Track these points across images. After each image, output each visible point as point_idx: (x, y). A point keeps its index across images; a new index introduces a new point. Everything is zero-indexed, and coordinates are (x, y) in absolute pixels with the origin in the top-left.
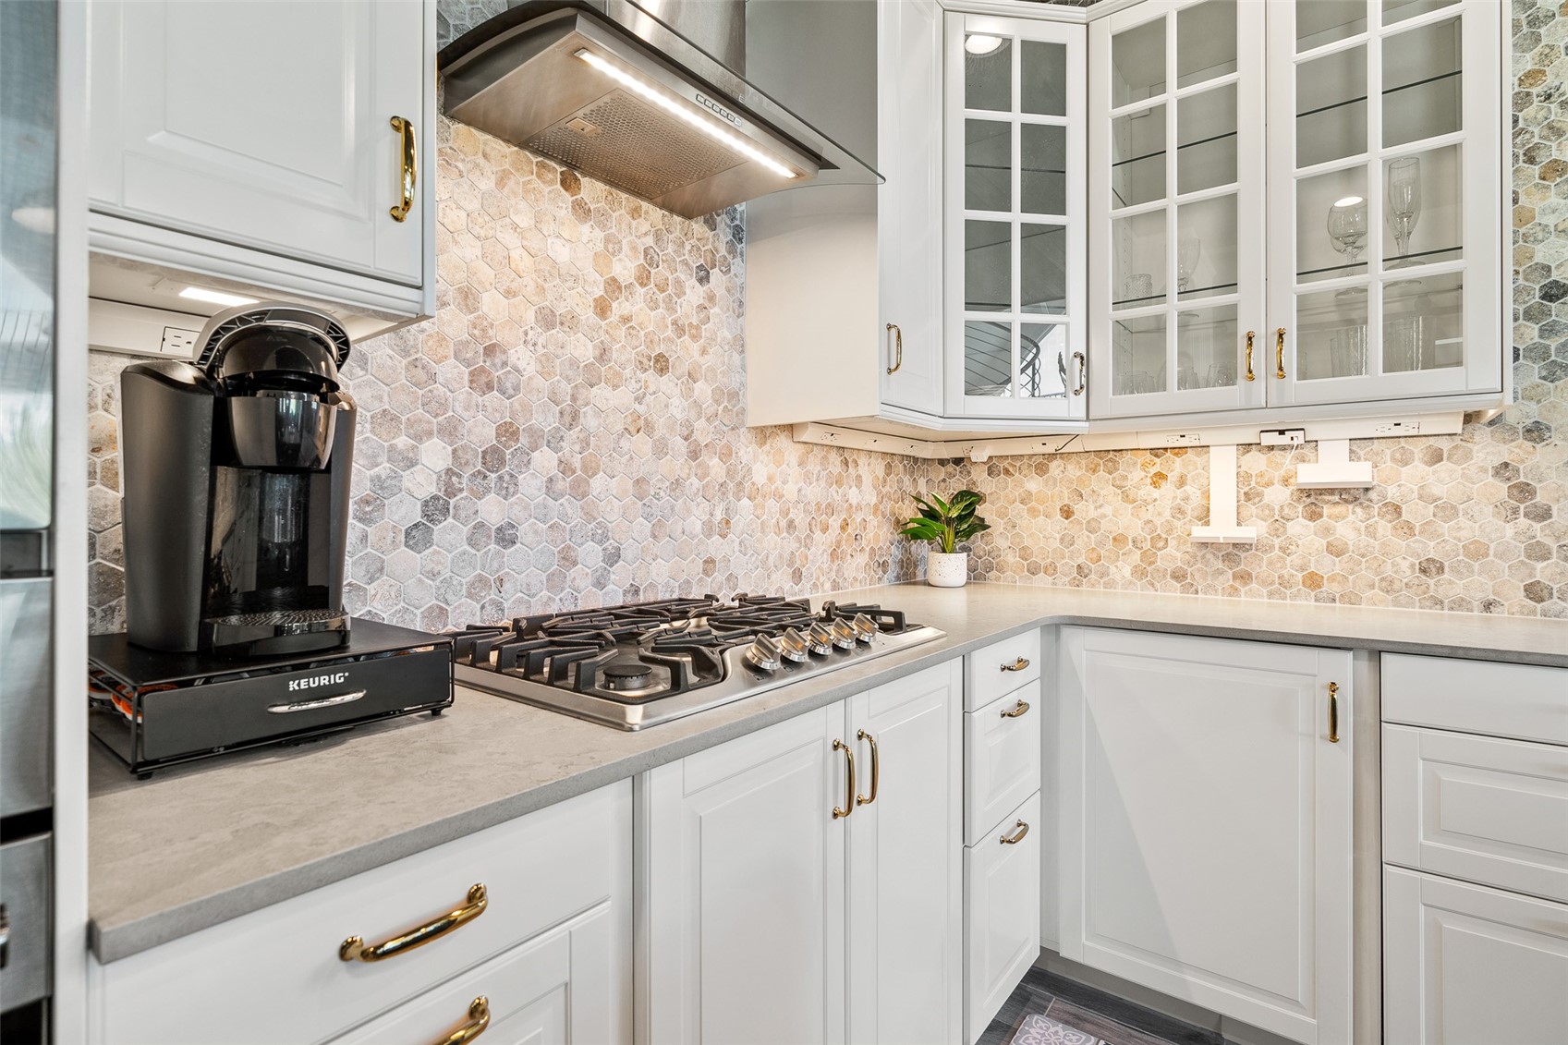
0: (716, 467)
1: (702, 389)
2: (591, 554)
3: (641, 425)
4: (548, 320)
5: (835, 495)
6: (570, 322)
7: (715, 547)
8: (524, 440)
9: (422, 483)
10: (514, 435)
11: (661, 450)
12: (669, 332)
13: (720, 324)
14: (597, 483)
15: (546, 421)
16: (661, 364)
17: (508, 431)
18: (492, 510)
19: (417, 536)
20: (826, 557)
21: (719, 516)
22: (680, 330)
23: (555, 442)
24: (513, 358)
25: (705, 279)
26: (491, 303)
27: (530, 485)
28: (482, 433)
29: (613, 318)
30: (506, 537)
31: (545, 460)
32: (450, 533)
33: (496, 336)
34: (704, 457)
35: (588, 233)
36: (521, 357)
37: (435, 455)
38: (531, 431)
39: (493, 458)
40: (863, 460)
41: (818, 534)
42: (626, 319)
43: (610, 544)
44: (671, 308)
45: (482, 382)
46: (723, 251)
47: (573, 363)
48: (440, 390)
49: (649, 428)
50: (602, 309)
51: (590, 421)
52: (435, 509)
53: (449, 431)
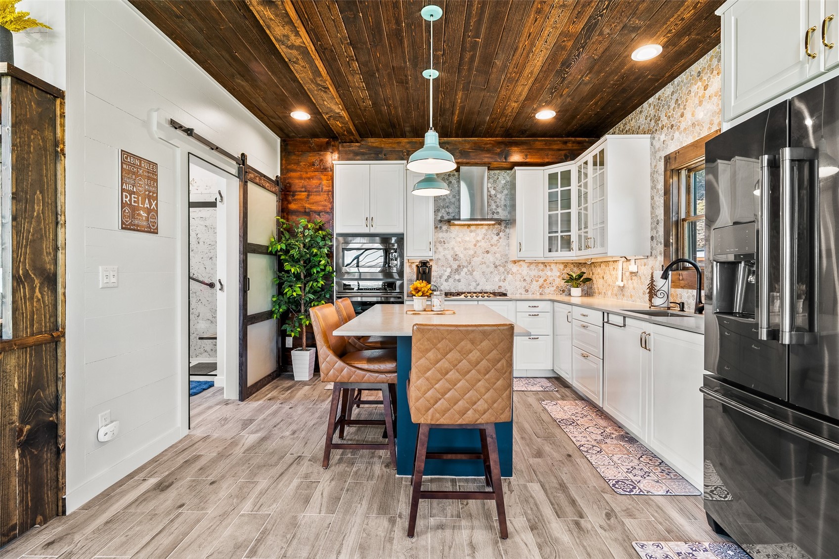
0: (501, 269)
1: (498, 255)
2: (474, 284)
3: (483, 263)
4: (465, 249)
5: (541, 273)
6: (469, 249)
7: (501, 284)
8: (462, 267)
9: (447, 274)
10: (460, 266)
11: (488, 267)
12: (490, 246)
13: (503, 242)
14: (474, 273)
15: (465, 264)
16: (488, 252)
17: (459, 266)
18: (457, 277)
19: (446, 280)
20: (538, 287)
21: (503, 278)
22: (492, 245)
23: (467, 267)
24: (459, 256)
25: (498, 234)
26: (456, 249)
27: (463, 273)
28: (455, 266)
29: (477, 246)
30: (459, 281)
31: (465, 270)
32: (451, 280)
33: (457, 253)
34: (498, 267)
35: (473, 234)
36: (461, 255)
37: (449, 270)
38: (462, 266)
39: (457, 270)
40: (553, 266)
41: (534, 282)
42: (480, 246)
43: (477, 283)
44: (490, 242)
45: (455, 260)
46: (503, 228)
47: (470, 255)
48: (449, 262)
49: (485, 263)
50: (475, 245)
51: (473, 263)
52: (449, 277)
53: (451, 267)
